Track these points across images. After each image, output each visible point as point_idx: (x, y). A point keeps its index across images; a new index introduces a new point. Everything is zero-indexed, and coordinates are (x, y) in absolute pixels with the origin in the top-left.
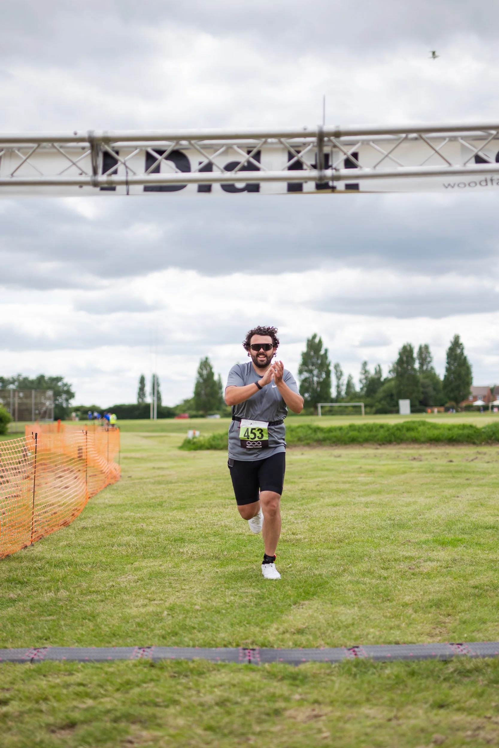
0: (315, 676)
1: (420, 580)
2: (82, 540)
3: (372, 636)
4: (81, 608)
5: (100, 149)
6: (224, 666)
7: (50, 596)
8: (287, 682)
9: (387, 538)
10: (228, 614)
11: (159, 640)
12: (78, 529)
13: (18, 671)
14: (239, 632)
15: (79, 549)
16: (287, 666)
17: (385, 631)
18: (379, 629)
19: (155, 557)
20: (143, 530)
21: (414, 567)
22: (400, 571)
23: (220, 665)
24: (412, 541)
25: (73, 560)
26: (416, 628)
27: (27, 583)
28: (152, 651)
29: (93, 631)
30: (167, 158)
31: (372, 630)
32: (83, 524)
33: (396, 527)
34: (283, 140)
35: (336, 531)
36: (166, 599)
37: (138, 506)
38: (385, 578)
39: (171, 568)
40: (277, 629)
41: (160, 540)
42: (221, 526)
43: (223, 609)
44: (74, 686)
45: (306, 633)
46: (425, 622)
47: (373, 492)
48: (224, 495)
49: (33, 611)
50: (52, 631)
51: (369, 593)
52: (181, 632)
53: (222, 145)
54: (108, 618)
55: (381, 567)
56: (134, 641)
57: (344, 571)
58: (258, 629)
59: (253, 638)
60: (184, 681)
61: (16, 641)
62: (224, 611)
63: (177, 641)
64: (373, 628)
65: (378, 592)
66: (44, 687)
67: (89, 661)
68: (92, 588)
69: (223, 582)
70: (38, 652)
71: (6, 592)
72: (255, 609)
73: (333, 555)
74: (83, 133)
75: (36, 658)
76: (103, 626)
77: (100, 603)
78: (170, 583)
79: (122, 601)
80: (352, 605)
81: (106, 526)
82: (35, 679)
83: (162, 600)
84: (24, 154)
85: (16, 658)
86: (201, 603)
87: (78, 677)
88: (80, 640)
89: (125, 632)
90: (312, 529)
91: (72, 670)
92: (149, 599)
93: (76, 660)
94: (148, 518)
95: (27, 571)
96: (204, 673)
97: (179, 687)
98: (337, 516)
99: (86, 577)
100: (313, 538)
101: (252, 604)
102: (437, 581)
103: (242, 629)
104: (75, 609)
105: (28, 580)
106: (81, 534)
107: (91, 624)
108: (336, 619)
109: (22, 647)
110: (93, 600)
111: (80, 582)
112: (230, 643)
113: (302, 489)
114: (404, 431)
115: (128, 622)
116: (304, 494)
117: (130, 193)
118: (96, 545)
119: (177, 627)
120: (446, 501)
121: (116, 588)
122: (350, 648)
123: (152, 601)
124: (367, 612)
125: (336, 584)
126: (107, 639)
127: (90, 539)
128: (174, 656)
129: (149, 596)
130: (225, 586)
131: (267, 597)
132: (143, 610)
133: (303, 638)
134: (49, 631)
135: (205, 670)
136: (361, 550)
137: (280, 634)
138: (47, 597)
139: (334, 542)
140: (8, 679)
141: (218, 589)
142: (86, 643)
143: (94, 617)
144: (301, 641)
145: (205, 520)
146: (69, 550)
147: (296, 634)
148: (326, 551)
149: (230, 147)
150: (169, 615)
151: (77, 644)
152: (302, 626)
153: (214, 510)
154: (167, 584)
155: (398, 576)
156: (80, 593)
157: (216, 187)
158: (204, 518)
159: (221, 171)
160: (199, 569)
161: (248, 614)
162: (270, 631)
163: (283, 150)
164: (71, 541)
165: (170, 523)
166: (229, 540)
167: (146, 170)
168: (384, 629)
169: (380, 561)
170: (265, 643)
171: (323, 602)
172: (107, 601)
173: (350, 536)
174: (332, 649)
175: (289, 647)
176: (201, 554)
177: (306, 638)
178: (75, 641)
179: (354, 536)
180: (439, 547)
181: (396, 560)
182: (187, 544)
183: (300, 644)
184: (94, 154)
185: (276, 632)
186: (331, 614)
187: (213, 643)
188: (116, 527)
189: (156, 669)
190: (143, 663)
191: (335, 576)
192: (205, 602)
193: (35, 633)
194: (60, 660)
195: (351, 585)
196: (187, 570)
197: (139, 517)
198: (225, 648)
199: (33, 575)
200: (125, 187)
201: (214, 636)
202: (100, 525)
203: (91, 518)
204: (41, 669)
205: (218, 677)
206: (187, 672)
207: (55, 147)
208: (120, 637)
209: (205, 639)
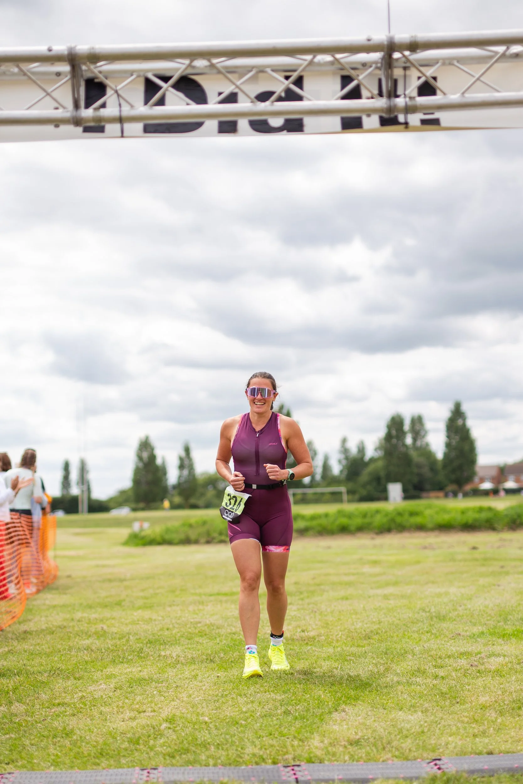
1: (491, 678)
2: (27, 645)
3: (454, 744)
5: (82, 75)
10: (250, 725)
11: (165, 759)
12: (19, 633)
15: (26, 656)
17: (468, 739)
18: (459, 737)
19: (128, 661)
20: (105, 632)
21: (476, 663)
22: (460, 669)
24: (462, 633)
25: (22, 668)
26: (508, 734)
28: (160, 772)
29: (71, 750)
30: (175, 86)
31: (450, 739)
32: (24, 627)
33: (435, 619)
34: (338, 56)
35: (358, 627)
36: (160, 710)
37: (90, 607)
38: (443, 678)
39: (156, 674)
41: (131, 643)
42: (207, 625)
43: (241, 719)
45: (364, 746)
46: (518, 726)
47: (387, 584)
48: (198, 591)
51: (430, 695)
52: (193, 749)
53: (251, 67)
55: (433, 666)
56: (131, 761)
57: (387, 670)
58: (296, 743)
59: (293, 753)
62: (243, 722)
63: (191, 760)
64: (450, 736)
65: (442, 693)
68: (56, 699)
69: (231, 687)
70: (2, 778)
73: (366, 652)
74: (62, 48)
76: (83, 744)
77: (72, 718)
79: (101, 713)
80: (412, 709)
81: (54, 629)
83: (154, 711)
88: (57, 762)
89: (116, 750)
90: (326, 625)
92: (137, 711)
94: (108, 619)
98: (354, 610)
99: (45, 687)
100: (332, 635)
101: (279, 712)
102: (514, 678)
106: (24, 639)
108: (399, 727)
110: (61, 713)
111: (38, 693)
112: (264, 760)
113: (296, 583)
114: (406, 516)
117: (125, 134)
118: (48, 650)
119: (185, 742)
120: (486, 590)
121: (88, 699)
122: (430, 761)
123: (140, 713)
124: (436, 717)
125: (381, 686)
126: (94, 760)
127: (39, 644)
128: (192, 778)
129: (136, 707)
130: (235, 693)
132: (134, 724)
133: (360, 751)
136: (399, 647)
137: (327, 747)
139: (361, 638)
141: (226, 695)
142: (66, 766)
143: (67, 734)
144: (360, 755)
145: (183, 619)
146: (14, 656)
147: (349, 747)
148: (354, 649)
149: (261, 70)
150: (169, 728)
151: (52, 768)
152: (354, 736)
153: (191, 608)
154: (155, 692)
155: (459, 675)
156: (41, 707)
157: (243, 124)
158: (180, 617)
159: (252, 102)
160: (193, 673)
161: (277, 725)
162: (313, 744)
163: (334, 74)
164: (13, 647)
165: (138, 624)
166: (221, 641)
167: (146, 103)
168: (466, 737)
169: (429, 658)
170: (311, 758)
171: (372, 707)
172: (80, 716)
173: (380, 632)
174: (405, 762)
175: (345, 762)
176: (189, 657)
177: (364, 750)
178: (50, 764)
179: (384, 630)
180: (500, 640)
181: (449, 657)
182: (167, 646)
183: (358, 758)
184: (75, 81)
185: (322, 745)
186: (388, 721)
187: (241, 760)
188: (68, 630)
191: (377, 676)
192: (214, 712)
195: (402, 687)
196: (177, 675)
197: (96, 618)
198: (258, 767)
200: (118, 126)
201: (239, 753)
202: (47, 628)
203: (33, 621)
207: (22, 72)
208: (111, 757)
209: (228, 756)
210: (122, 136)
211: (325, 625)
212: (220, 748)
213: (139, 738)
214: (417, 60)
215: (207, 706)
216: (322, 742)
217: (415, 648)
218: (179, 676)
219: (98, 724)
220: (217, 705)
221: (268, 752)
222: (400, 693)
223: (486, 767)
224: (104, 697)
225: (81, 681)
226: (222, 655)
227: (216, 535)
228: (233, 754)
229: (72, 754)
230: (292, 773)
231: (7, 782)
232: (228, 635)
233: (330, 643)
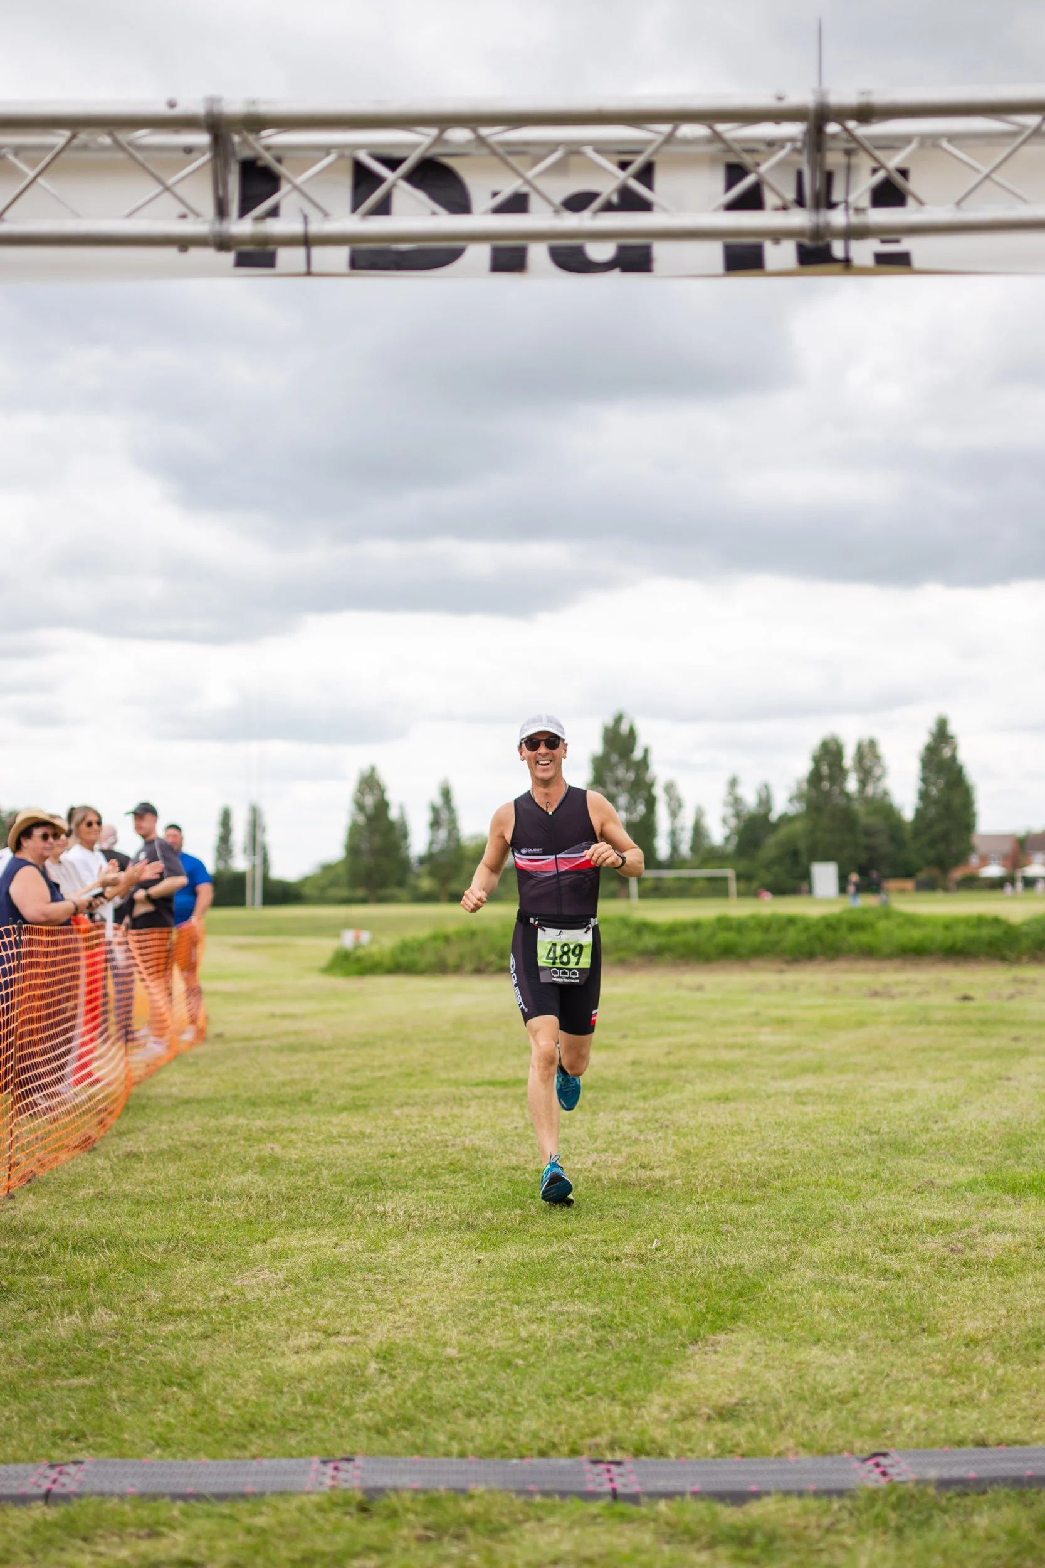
0: (797, 1534)
1: (986, 1278)
2: (131, 1184)
3: (913, 1423)
4: (154, 1355)
5: (234, 153)
6: (552, 1511)
7: (70, 1323)
8: (723, 1551)
9: (873, 1177)
10: (533, 1369)
11: (369, 1438)
12: (117, 1157)
13: (15, 1527)
14: (573, 1417)
15: (126, 1207)
16: (717, 1507)
17: (940, 1412)
18: (924, 1406)
19: (318, 1225)
20: (276, 1159)
21: (960, 1246)
22: (930, 1258)
23: (542, 1506)
24: (937, 1181)
25: (117, 1233)
26: (1016, 1402)
27: (8, 1291)
28: (357, 1468)
29: (194, 1415)
30: (410, 178)
31: (907, 1409)
32: (128, 1144)
33: (887, 1149)
34: (721, 127)
35: (745, 1161)
36: (368, 1331)
37: (253, 1103)
38: (898, 1276)
39: (363, 1252)
40: (666, 1408)
41: (322, 1183)
42: (465, 1149)
43: (518, 1355)
45: (744, 1420)
46: (1035, 1385)
47: (804, 1070)
48: (453, 1076)
49: (33, 1363)
50: (90, 1417)
51: (873, 1314)
52: (423, 1417)
53: (552, 146)
54: (228, 1379)
55: (880, 1248)
56: (306, 1440)
57: (794, 1256)
58: (618, 1410)
59: (610, 1432)
60: (455, 1550)
62: (520, 1362)
63: (419, 1442)
64: (907, 1404)
65: (895, 1310)
67: (199, 1497)
68: (175, 1302)
69: (501, 1287)
70: (61, 1473)
72: (598, 1356)
73: (756, 1216)
74: (192, 103)
75: (56, 1489)
76: (219, 1402)
77: (201, 1343)
78: (369, 1290)
79: (257, 1334)
80: (839, 1344)
81: (183, 1149)
82: (62, 1549)
83: (355, 1333)
84: (32, 164)
85: (4, 1491)
86: (459, 1343)
87: (176, 1543)
88: (166, 1440)
89: (280, 1418)
90: (686, 1156)
91: (158, 1523)
92: (324, 1332)
93: (163, 1495)
94: (283, 1131)
95: (6, 1260)
96: (504, 1529)
98: (739, 1125)
99: (156, 1275)
100: (696, 1177)
101: (589, 1342)
102: (1030, 1280)
103: (576, 1409)
104: (141, 1358)
105: (11, 1284)
106: (126, 1170)
107: (186, 1398)
108: (810, 1381)
109: (16, 1460)
110: (184, 1334)
111: (143, 1287)
112: (554, 1446)
113: (633, 1063)
114: (844, 930)
115: (281, 1392)
116: (642, 1074)
117: (314, 270)
118: (167, 1195)
119: (409, 1403)
120: (984, 1088)
121: (235, 1303)
122: (865, 1455)
123: (330, 1335)
124: (882, 1362)
125: (781, 1291)
126: (236, 1438)
127: (152, 1182)
128: (418, 1482)
129: (322, 1322)
130: (508, 1297)
131: (622, 1324)
132: (316, 1360)
133: (736, 1431)
134: (81, 1417)
135: (506, 1521)
136: (817, 1205)
137: (676, 1420)
138: (64, 1326)
139: (748, 1185)
141: (492, 1303)
142: (183, 1449)
143: (190, 1378)
144: (735, 1441)
145: (422, 1135)
146: (104, 1207)
147: (717, 1420)
148: (735, 1209)
149: (574, 149)
150: (382, 1371)
151: (157, 1452)
152: (727, 1398)
153: (438, 1112)
154: (360, 1292)
155: (928, 1270)
156: (147, 1316)
157: (538, 254)
158: (417, 1130)
159: (555, 212)
160: (433, 1253)
161: (583, 1369)
162: (649, 1413)
163: (713, 160)
164: (104, 1187)
165: (338, 1142)
166: (489, 1184)
167: (354, 209)
168: (937, 1405)
169: (874, 1232)
170: (643, 1444)
171: (762, 1336)
172: (218, 1338)
173: (784, 1171)
174: (819, 1458)
175: (707, 1455)
176: (429, 1217)
177: (745, 1430)
178: (153, 1444)
179: (792, 1171)
180: (1007, 1198)
181: (911, 1230)
182: (390, 1193)
183: (733, 1447)
184: (219, 164)
185: (665, 1415)
186: (791, 1367)
187: (511, 1445)
188: (208, 1153)
189: (376, 1519)
190: (341, 1501)
191: (775, 1270)
192: (467, 1339)
193: (45, 1423)
194: (122, 1497)
195: (821, 1292)
196: (404, 1257)
197: (261, 1129)
198: (543, 1461)
199: (23, 1270)
200: (300, 252)
201: (509, 1428)
202: (169, 1146)
203: (145, 1131)
204: (73, 1521)
205: (543, 1540)
206: (460, 1525)
207: (118, 146)
208: (268, 1431)
209: (488, 1435)
210: (309, 273)
211: (684, 1156)
212: (474, 1417)
213: (326, 1389)
214: (871, 138)
215: (455, 1326)
217: (848, 1209)
218: (407, 1259)
219: (250, 1358)
220: (473, 1323)
221: (563, 1427)
222: (816, 1307)
223: (972, 1474)
224: (265, 1300)
225: (224, 1263)
226: (489, 1214)
227: (493, 958)
228: (497, 1432)
229: (196, 1422)
230: (606, 1476)
231: (71, 1481)
232: (504, 1172)
233: (691, 1192)
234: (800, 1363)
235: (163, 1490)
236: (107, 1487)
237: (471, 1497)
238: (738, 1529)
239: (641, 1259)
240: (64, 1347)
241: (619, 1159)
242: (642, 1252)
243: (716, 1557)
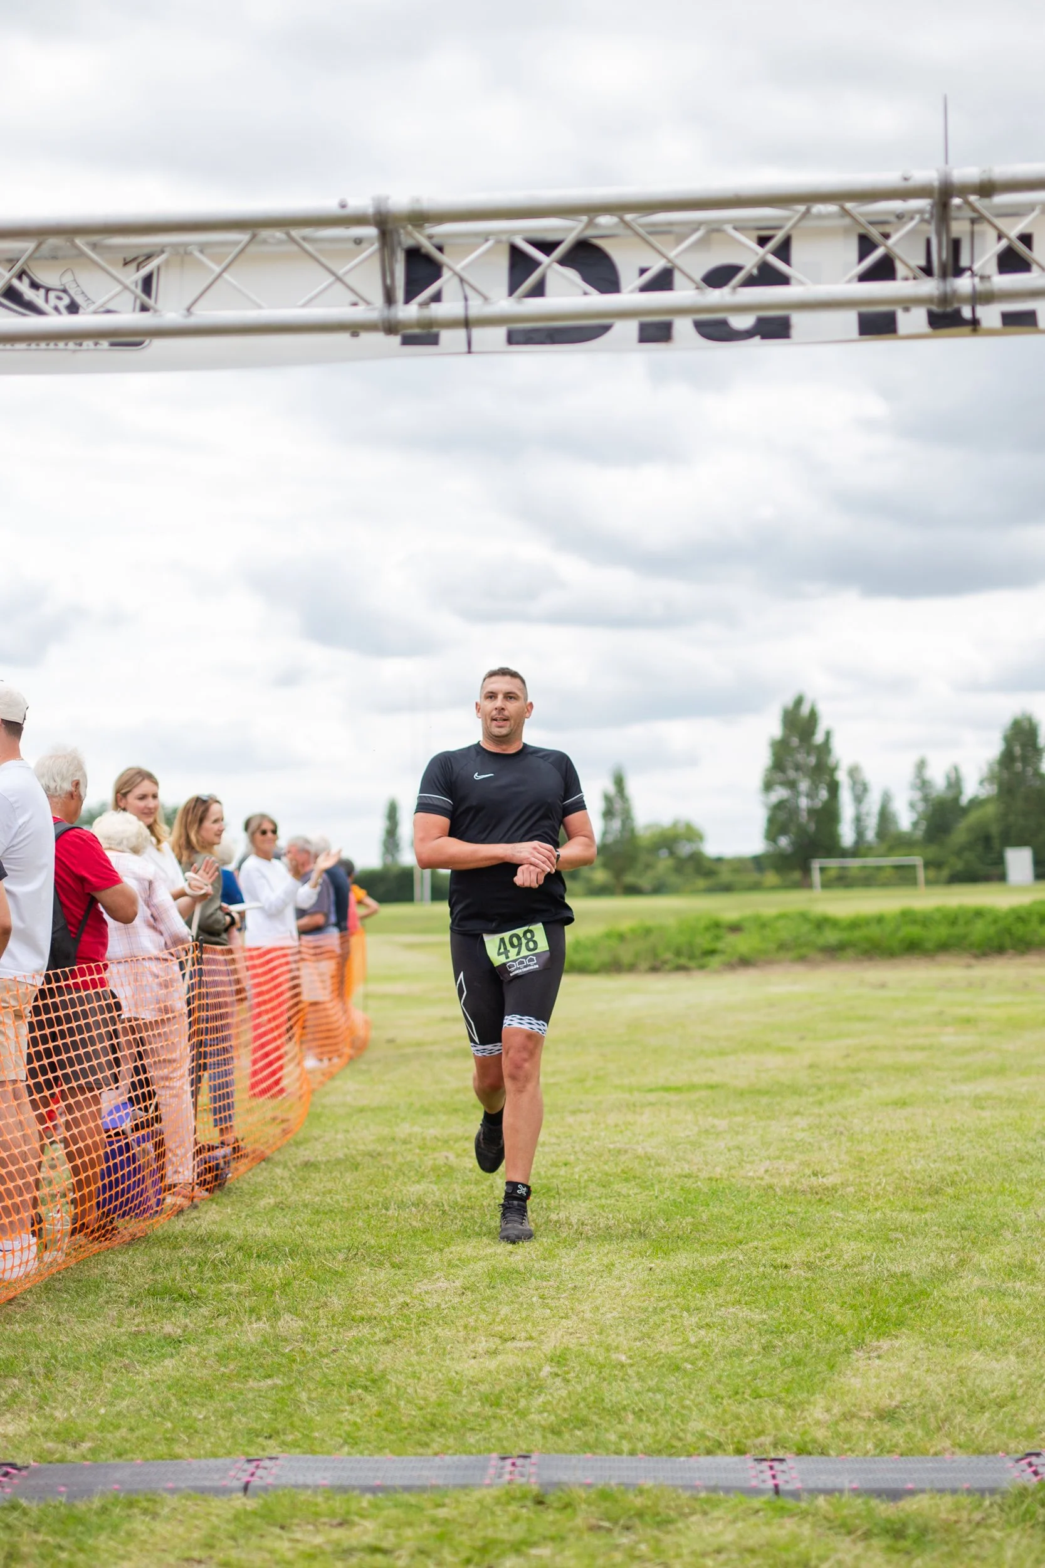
0: (949, 1527)
2: (310, 1194)
4: (340, 1359)
5: (400, 243)
6: (716, 1505)
7: (258, 1329)
8: (877, 1543)
10: (700, 1373)
11: (544, 1437)
12: (295, 1166)
13: (218, 1516)
14: (738, 1418)
15: (306, 1215)
16: (874, 1502)
20: (451, 1168)
23: (708, 1501)
25: (298, 1242)
27: (198, 1298)
28: (534, 1464)
29: (379, 1415)
30: (563, 262)
32: (305, 1154)
34: (851, 206)
35: (918, 1167)
36: (542, 1337)
37: (427, 1112)
39: (538, 1261)
42: (638, 1157)
43: (686, 1361)
44: (361, 1555)
45: (904, 1422)
47: (986, 1072)
48: (627, 1081)
49: (225, 1366)
50: (281, 1416)
51: (1037, 1320)
52: (595, 1418)
53: (699, 224)
56: (485, 1439)
57: (962, 1263)
58: (781, 1411)
59: (774, 1432)
60: (625, 1540)
61: (197, 1440)
62: (689, 1366)
63: (591, 1441)
66: (290, 1555)
67: (386, 1489)
68: (356, 1310)
69: (672, 1294)
70: (257, 1467)
71: (153, 1321)
72: (765, 1361)
73: (926, 1224)
74: (361, 202)
75: (254, 1482)
76: (402, 1403)
77: (383, 1348)
78: (543, 1297)
79: (436, 1339)
80: (1001, 1349)
81: (359, 1158)
82: (262, 1536)
83: (531, 1338)
84: (217, 259)
85: (207, 1483)
86: (630, 1349)
87: (366, 1531)
88: (353, 1438)
89: (458, 1416)
90: (860, 1162)
91: (348, 1513)
92: (501, 1337)
93: (354, 1488)
95: (194, 1268)
96: (672, 1521)
97: (618, 1557)
98: (914, 1131)
99: (338, 1283)
100: (868, 1184)
101: (756, 1347)
103: (741, 1411)
104: (327, 1362)
105: (200, 1291)
106: (304, 1179)
107: (371, 1399)
108: (970, 1385)
109: (215, 1455)
110: (366, 1339)
111: (326, 1294)
112: (720, 1445)
113: (811, 1066)
114: (1034, 923)
115: (461, 1394)
116: (818, 1077)
117: (474, 348)
118: (346, 1205)
119: (582, 1405)
121: (415, 1310)
122: (1019, 1456)
123: (506, 1340)
125: (947, 1298)
126: (419, 1436)
127: (330, 1192)
128: (590, 1478)
129: (499, 1328)
130: (678, 1304)
131: (788, 1329)
132: (492, 1364)
133: (895, 1432)
134: (273, 1416)
135: (672, 1514)
136: (989, 1212)
137: (836, 1422)
138: (253, 1332)
139: (921, 1193)
140: (196, 1535)
141: (663, 1310)
142: (370, 1446)
143: (374, 1381)
144: (894, 1441)
145: (596, 1143)
146: (284, 1216)
147: (878, 1422)
148: (906, 1217)
149: (715, 229)
150: (557, 1375)
151: (346, 1449)
152: (888, 1401)
153: (613, 1118)
154: (534, 1299)
156: (331, 1323)
157: (683, 327)
158: (591, 1138)
159: (698, 288)
160: (606, 1261)
161: (749, 1373)
162: (811, 1415)
163: (845, 232)
164: (284, 1197)
166: (662, 1192)
167: (512, 290)
170: (805, 1443)
171: (926, 1342)
172: (399, 1343)
173: (957, 1179)
174: (974, 1458)
175: (866, 1453)
176: (602, 1225)
177: (903, 1431)
178: (342, 1441)
179: (965, 1178)
182: (563, 1201)
183: (892, 1446)
184: (386, 253)
185: (827, 1416)
186: (952, 1372)
187: (679, 1444)
188: (384, 1162)
189: (550, 1510)
190: (518, 1494)
191: (942, 1277)
192: (638, 1344)
193: (240, 1422)
194: (316, 1488)
195: (987, 1299)
196: (577, 1265)
197: (436, 1138)
198: (710, 1458)
199: (211, 1278)
200: (461, 333)
201: (677, 1429)
202: (346, 1155)
203: (321, 1140)
204: (271, 1511)
205: (707, 1531)
206: (630, 1518)
207: (293, 240)
208: (450, 1430)
209: (656, 1435)
210: (469, 352)
211: (857, 1163)
212: (645, 1418)
213: (502, 1391)
214: (993, 209)
215: (626, 1332)
216: (828, 1411)
217: (1020, 1216)
218: (581, 1267)
219: (430, 1362)
220: (644, 1329)
221: (729, 1427)
222: (981, 1313)
224: (443, 1306)
225: (402, 1271)
226: (662, 1222)
227: (668, 955)
228: (666, 1432)
229: (380, 1422)
230: (769, 1473)
231: (265, 1476)
232: (676, 1180)
233: (862, 1201)
234: (961, 1368)
235: (354, 1482)
236: (301, 1480)
237: (641, 1492)
238: (892, 1523)
239: (809, 1266)
240: (254, 1351)
241: (792, 1167)
242: (812, 1260)
243: (868, 1548)
